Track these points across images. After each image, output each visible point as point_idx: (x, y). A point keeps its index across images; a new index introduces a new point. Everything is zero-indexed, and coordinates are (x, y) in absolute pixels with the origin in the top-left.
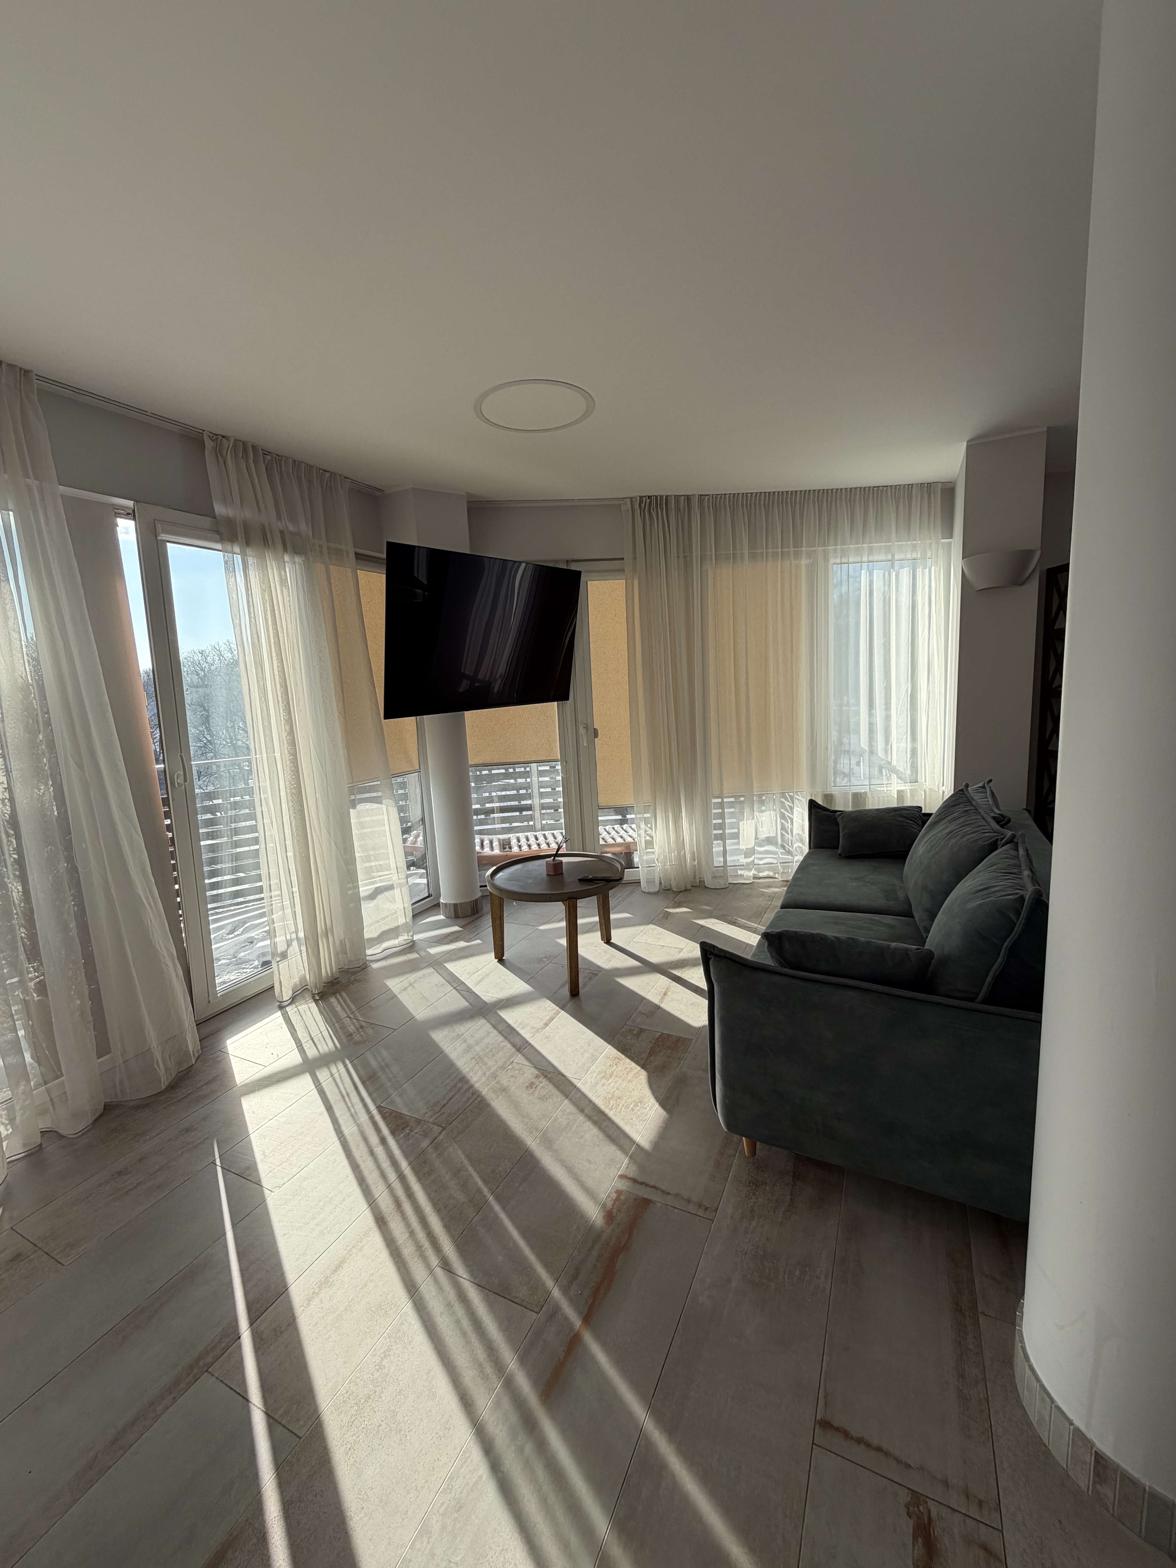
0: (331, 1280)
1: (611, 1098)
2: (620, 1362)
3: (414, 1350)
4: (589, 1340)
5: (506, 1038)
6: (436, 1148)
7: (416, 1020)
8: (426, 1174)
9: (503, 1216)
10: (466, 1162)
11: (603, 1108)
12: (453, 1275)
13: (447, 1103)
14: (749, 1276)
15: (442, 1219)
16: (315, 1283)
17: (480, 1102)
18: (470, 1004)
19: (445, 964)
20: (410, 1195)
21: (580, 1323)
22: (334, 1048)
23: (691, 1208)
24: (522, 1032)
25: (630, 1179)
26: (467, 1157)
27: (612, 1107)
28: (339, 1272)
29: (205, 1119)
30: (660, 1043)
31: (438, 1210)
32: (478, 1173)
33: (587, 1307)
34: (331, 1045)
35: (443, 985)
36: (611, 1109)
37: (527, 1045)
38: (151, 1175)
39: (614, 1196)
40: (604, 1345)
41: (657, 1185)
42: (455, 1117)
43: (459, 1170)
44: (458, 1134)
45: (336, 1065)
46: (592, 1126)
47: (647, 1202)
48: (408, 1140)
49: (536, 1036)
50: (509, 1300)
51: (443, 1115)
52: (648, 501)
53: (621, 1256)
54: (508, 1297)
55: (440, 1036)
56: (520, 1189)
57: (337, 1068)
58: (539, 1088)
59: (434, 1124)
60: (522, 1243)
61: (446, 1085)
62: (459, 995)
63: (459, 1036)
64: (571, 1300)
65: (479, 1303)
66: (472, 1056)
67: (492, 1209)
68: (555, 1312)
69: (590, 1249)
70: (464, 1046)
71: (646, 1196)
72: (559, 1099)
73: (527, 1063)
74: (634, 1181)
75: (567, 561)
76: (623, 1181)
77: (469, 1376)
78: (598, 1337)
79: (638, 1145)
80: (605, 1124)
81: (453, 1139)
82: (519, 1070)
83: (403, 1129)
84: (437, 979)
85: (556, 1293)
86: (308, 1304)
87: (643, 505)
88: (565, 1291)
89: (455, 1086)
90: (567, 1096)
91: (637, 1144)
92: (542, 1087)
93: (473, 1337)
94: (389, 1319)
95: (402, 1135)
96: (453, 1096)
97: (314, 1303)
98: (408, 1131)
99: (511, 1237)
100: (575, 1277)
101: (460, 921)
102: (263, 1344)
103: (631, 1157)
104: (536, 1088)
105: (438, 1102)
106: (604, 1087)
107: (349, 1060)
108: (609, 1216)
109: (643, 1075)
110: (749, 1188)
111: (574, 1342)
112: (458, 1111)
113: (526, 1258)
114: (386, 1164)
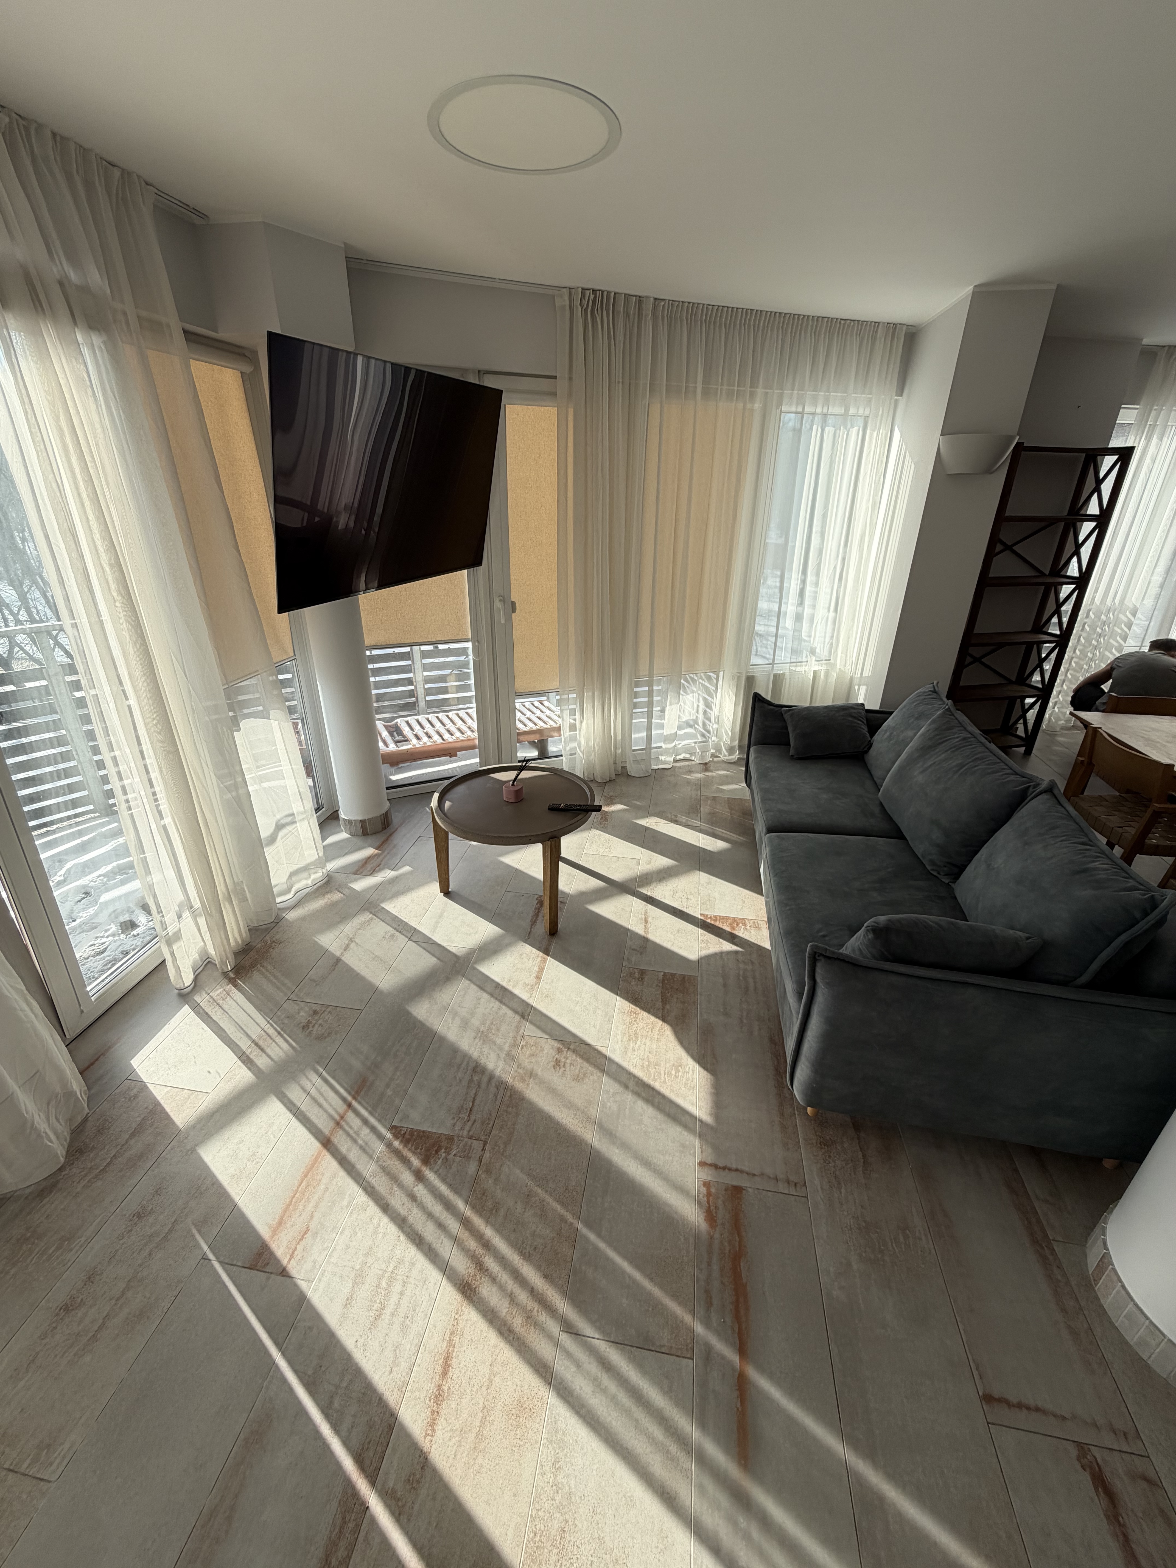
0: (446, 1388)
1: (649, 1066)
2: (792, 1391)
3: (585, 1450)
4: (753, 1374)
5: (501, 1002)
6: (488, 1172)
7: (381, 992)
8: (492, 1210)
9: (602, 1245)
10: (530, 1183)
11: (645, 1079)
12: (583, 1338)
13: (473, 1106)
14: (864, 1254)
15: (538, 1268)
16: (428, 1399)
17: (511, 1096)
18: (438, 959)
19: (383, 905)
20: (487, 1245)
21: (738, 1357)
22: (292, 1051)
23: (782, 1187)
24: (517, 991)
25: (710, 1165)
26: (529, 1175)
27: (654, 1077)
28: (450, 1374)
29: (158, 1192)
30: (668, 986)
31: (527, 1257)
32: (551, 1195)
33: (736, 1335)
34: (285, 1046)
35: (392, 936)
36: (655, 1080)
37: (529, 1009)
38: (118, 1299)
39: (704, 1190)
40: (771, 1377)
41: (739, 1167)
42: (492, 1123)
43: (528, 1195)
44: (506, 1146)
45: (305, 1075)
46: (645, 1106)
47: (737, 1191)
48: (451, 1168)
49: (534, 995)
50: (656, 1351)
51: (476, 1124)
52: (592, 296)
53: (742, 1264)
54: (653, 1349)
55: (421, 1011)
56: (606, 1205)
57: (311, 1081)
58: (568, 1065)
59: (471, 1138)
60: (637, 1275)
61: (460, 1081)
62: (422, 950)
63: (445, 1008)
64: (718, 1333)
65: (628, 1366)
66: (474, 1034)
67: (587, 1240)
68: (708, 1354)
69: (709, 1264)
70: (458, 1021)
71: (735, 1183)
72: (595, 1078)
73: (539, 1033)
74: (716, 1167)
75: (479, 371)
76: (706, 1169)
77: (656, 1464)
78: (761, 1369)
79: (701, 1121)
80: (657, 1100)
81: (503, 1154)
82: (536, 1045)
83: (437, 1152)
84: (381, 928)
85: (699, 1329)
86: (434, 1430)
87: (585, 303)
88: (707, 1323)
89: (471, 1081)
90: (603, 1071)
91: (699, 1120)
92: (571, 1064)
93: (639, 1413)
94: (539, 1419)
95: (440, 1162)
96: (476, 1095)
97: (440, 1427)
98: (444, 1155)
99: (623, 1272)
100: (709, 1304)
101: (371, 839)
102: (403, 1506)
103: (700, 1136)
104: (564, 1066)
105: (462, 1107)
106: (636, 1053)
107: (321, 1066)
108: (711, 1217)
109: (668, 1031)
110: (823, 1151)
111: (742, 1383)
112: (490, 1114)
113: (650, 1294)
114: (437, 1209)
